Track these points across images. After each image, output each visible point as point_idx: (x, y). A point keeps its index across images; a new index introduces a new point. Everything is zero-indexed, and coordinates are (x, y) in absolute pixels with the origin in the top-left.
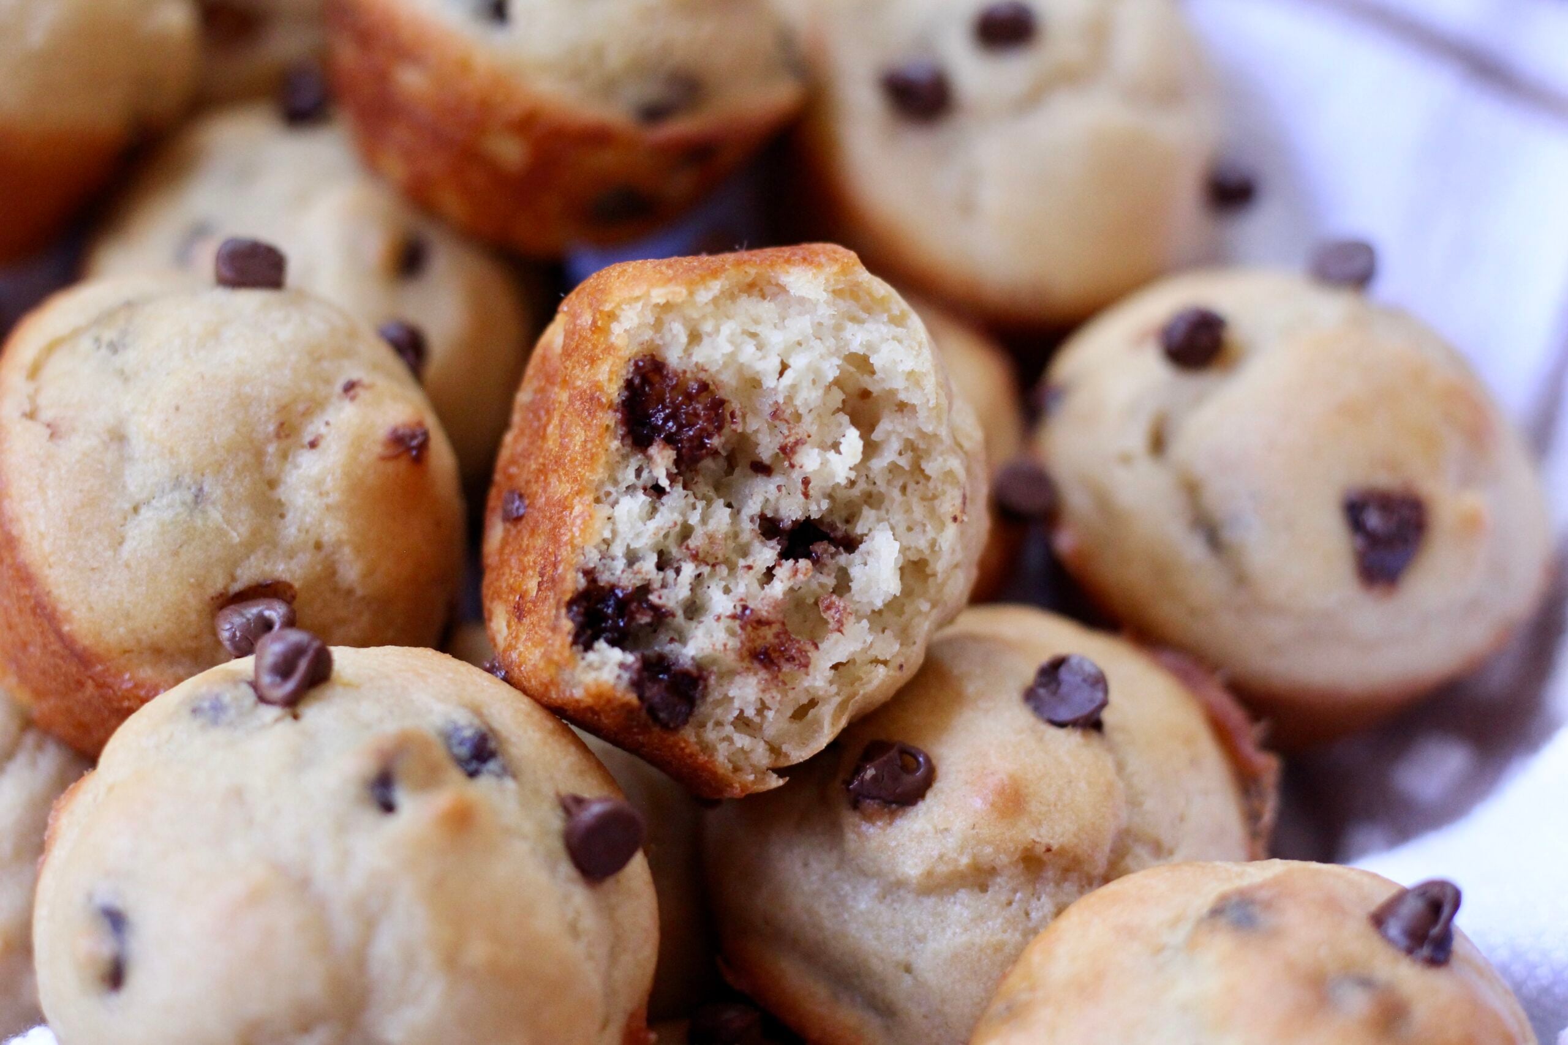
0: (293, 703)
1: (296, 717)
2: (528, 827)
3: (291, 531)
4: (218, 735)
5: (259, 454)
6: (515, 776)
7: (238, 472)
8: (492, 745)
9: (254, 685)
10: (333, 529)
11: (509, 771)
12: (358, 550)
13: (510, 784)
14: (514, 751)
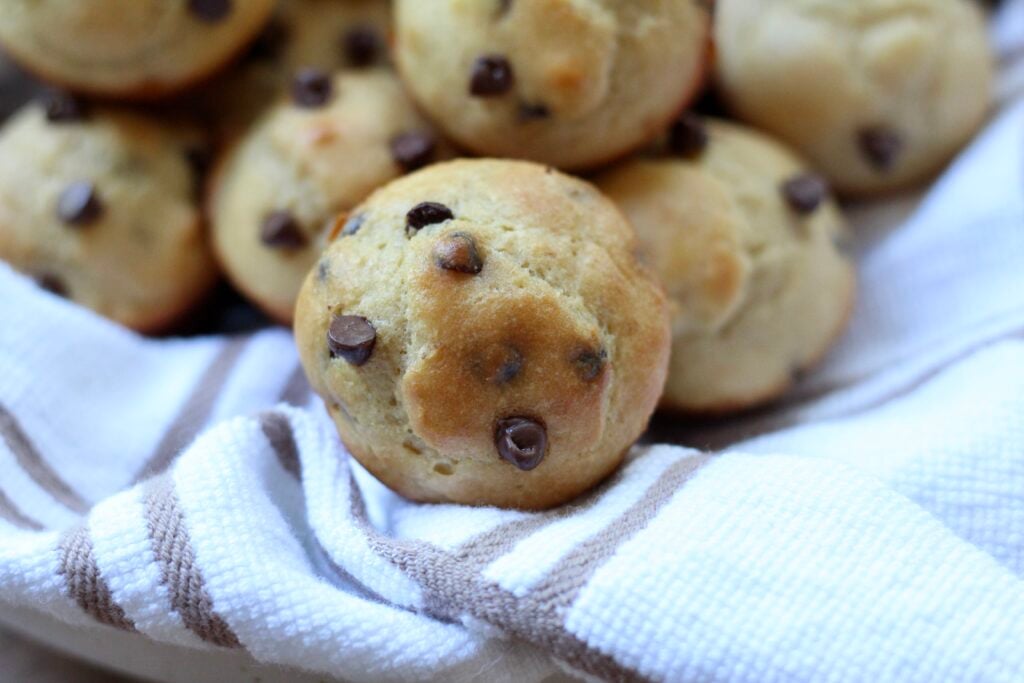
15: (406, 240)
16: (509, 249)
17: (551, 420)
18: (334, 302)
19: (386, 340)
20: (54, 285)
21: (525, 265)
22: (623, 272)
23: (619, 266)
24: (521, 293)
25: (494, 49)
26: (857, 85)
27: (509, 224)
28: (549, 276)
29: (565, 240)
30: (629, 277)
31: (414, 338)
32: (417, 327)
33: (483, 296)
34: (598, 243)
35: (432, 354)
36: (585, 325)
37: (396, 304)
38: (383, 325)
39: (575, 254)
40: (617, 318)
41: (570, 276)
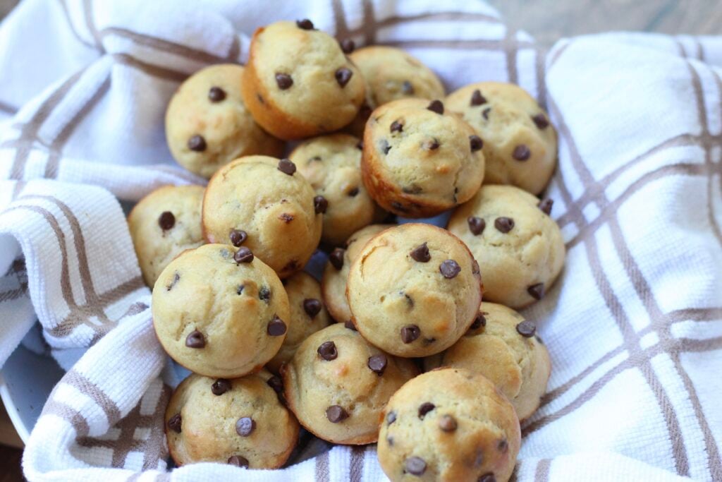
0: (239, 263)
1: (238, 265)
2: (264, 315)
3: (253, 223)
4: (221, 258)
5: (254, 204)
6: (269, 305)
7: (248, 206)
8: (269, 296)
9: (235, 254)
10: (261, 227)
11: (269, 303)
12: (265, 234)
13: (267, 305)
14: (273, 300)
15: (421, 421)
16: (463, 414)
17: (495, 472)
18: (402, 453)
19: (429, 464)
20: (244, 462)
21: (470, 417)
22: (498, 403)
23: (495, 401)
24: (475, 431)
25: (410, 322)
26: (524, 271)
27: (455, 401)
28: (479, 418)
29: (476, 399)
30: (500, 404)
31: (441, 460)
32: (441, 457)
33: (464, 436)
34: (486, 395)
35: (451, 465)
36: (497, 432)
37: (429, 449)
38: (428, 458)
39: (481, 404)
40: (503, 422)
41: (484, 414)
